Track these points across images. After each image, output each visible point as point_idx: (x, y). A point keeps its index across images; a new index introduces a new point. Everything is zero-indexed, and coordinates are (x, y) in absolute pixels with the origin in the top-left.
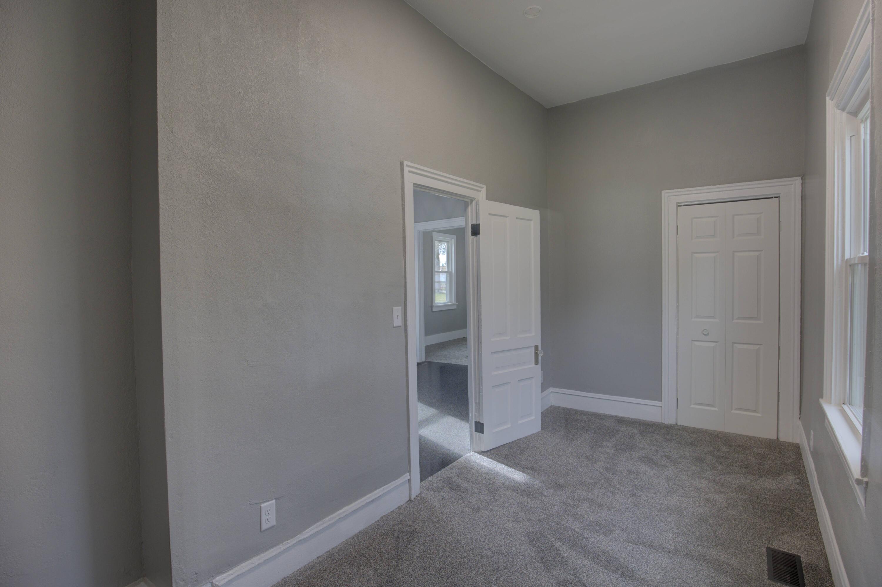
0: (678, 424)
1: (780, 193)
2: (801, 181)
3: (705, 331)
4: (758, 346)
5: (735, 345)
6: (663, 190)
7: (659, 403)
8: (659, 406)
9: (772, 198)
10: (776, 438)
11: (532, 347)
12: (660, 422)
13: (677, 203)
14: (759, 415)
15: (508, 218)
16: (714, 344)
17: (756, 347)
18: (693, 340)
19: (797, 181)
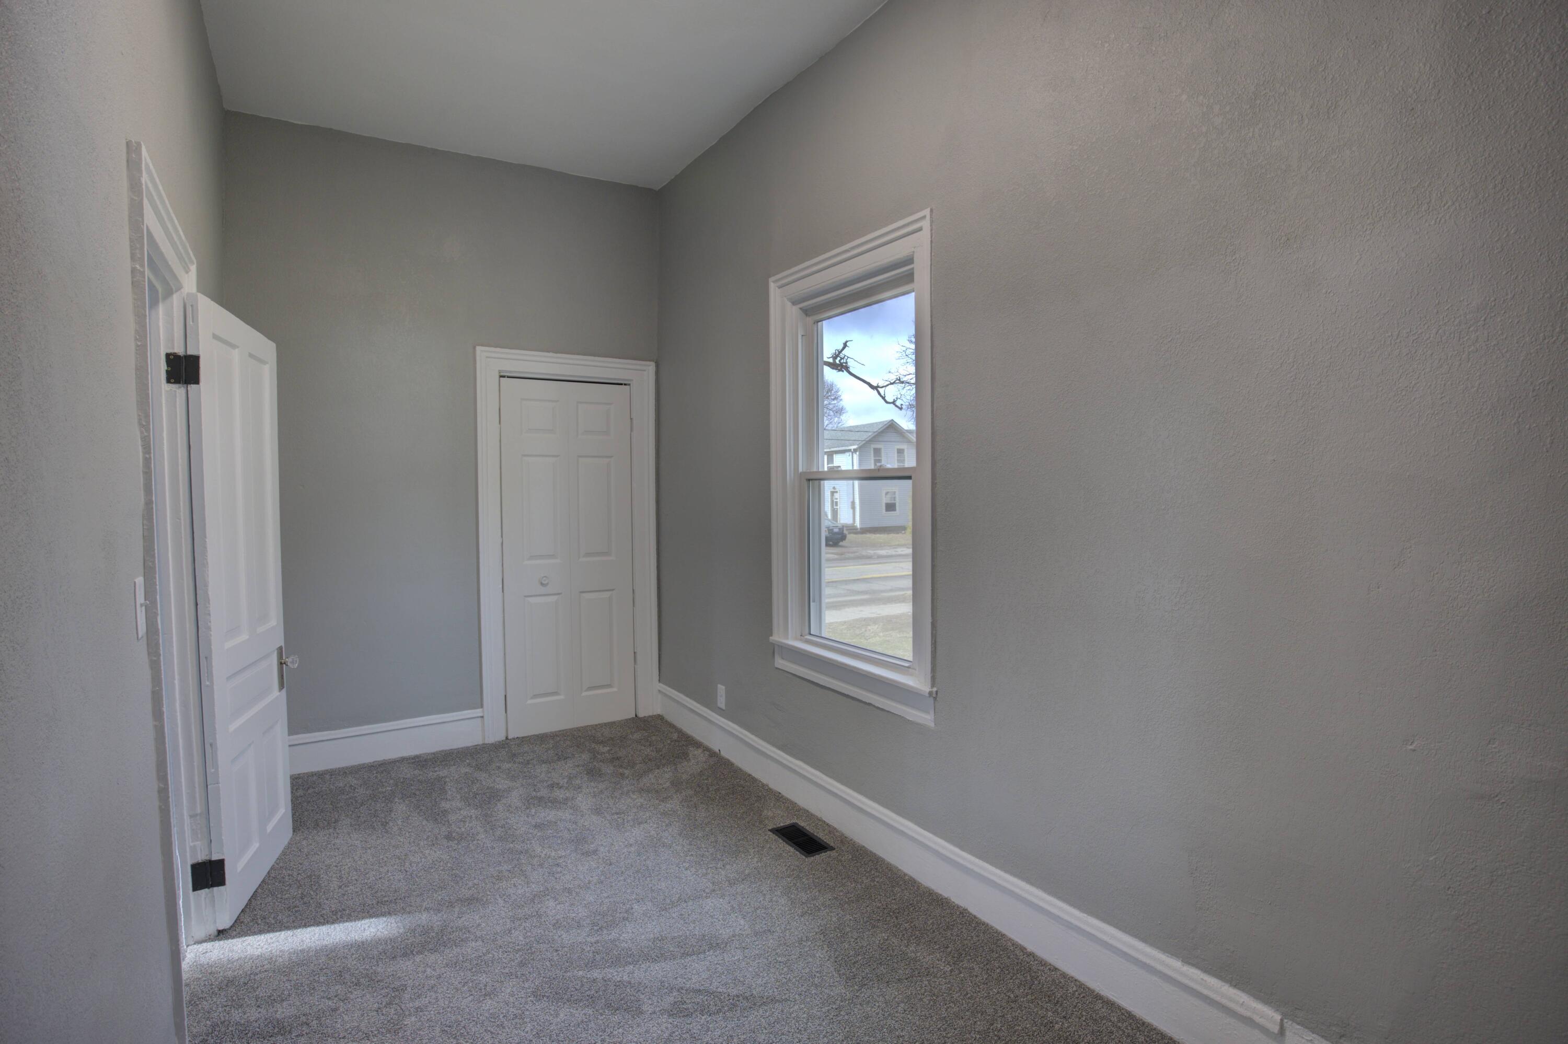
0: (509, 738)
1: (632, 380)
2: (654, 368)
3: (544, 578)
4: (611, 592)
5: (584, 595)
6: (479, 345)
7: (478, 712)
8: (478, 717)
9: (621, 384)
10: (634, 716)
11: (274, 651)
12: (480, 742)
13: (500, 371)
14: (615, 689)
15: (237, 350)
16: (555, 598)
17: (606, 595)
18: (525, 596)
19: (651, 367)
